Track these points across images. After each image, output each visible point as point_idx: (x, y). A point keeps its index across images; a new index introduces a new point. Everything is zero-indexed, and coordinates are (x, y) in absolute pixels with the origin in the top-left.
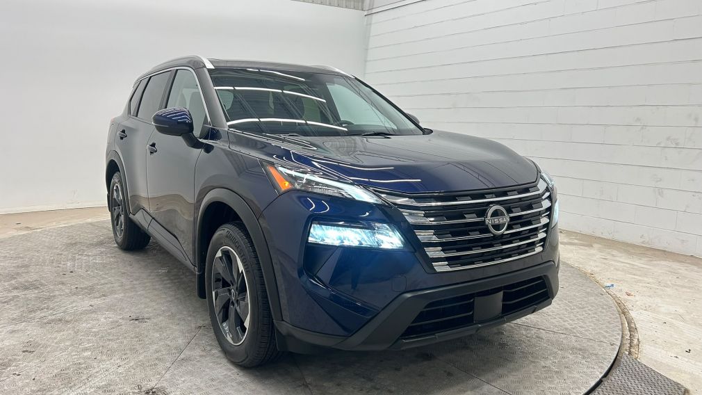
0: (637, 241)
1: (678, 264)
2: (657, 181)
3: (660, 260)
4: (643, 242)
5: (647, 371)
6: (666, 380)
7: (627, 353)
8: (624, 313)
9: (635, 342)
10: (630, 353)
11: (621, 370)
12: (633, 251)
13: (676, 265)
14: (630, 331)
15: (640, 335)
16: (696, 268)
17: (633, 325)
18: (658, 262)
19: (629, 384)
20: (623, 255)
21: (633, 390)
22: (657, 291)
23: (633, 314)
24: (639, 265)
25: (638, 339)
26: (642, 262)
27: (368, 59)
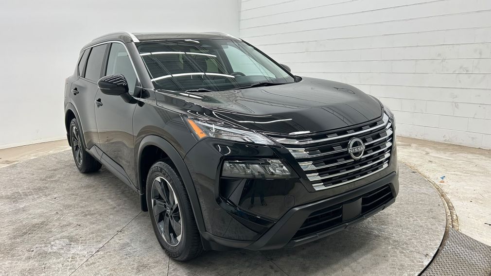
0: (441, 140)
1: (471, 155)
2: (454, 98)
3: (458, 153)
4: (445, 141)
5: (467, 239)
6: (481, 245)
7: (451, 226)
8: (442, 196)
9: (455, 217)
10: (453, 227)
11: (450, 240)
12: (439, 147)
13: (470, 156)
14: (449, 209)
15: (457, 211)
16: (484, 157)
17: (450, 205)
18: (458, 154)
19: (458, 251)
20: (433, 151)
21: (461, 255)
22: (461, 176)
23: (449, 196)
24: (445, 157)
25: (456, 215)
26: (447, 155)
27: (241, 19)
